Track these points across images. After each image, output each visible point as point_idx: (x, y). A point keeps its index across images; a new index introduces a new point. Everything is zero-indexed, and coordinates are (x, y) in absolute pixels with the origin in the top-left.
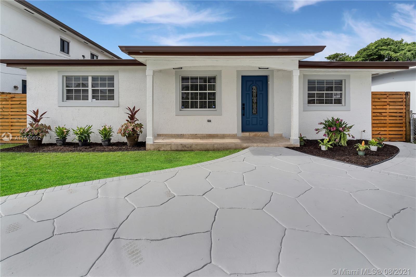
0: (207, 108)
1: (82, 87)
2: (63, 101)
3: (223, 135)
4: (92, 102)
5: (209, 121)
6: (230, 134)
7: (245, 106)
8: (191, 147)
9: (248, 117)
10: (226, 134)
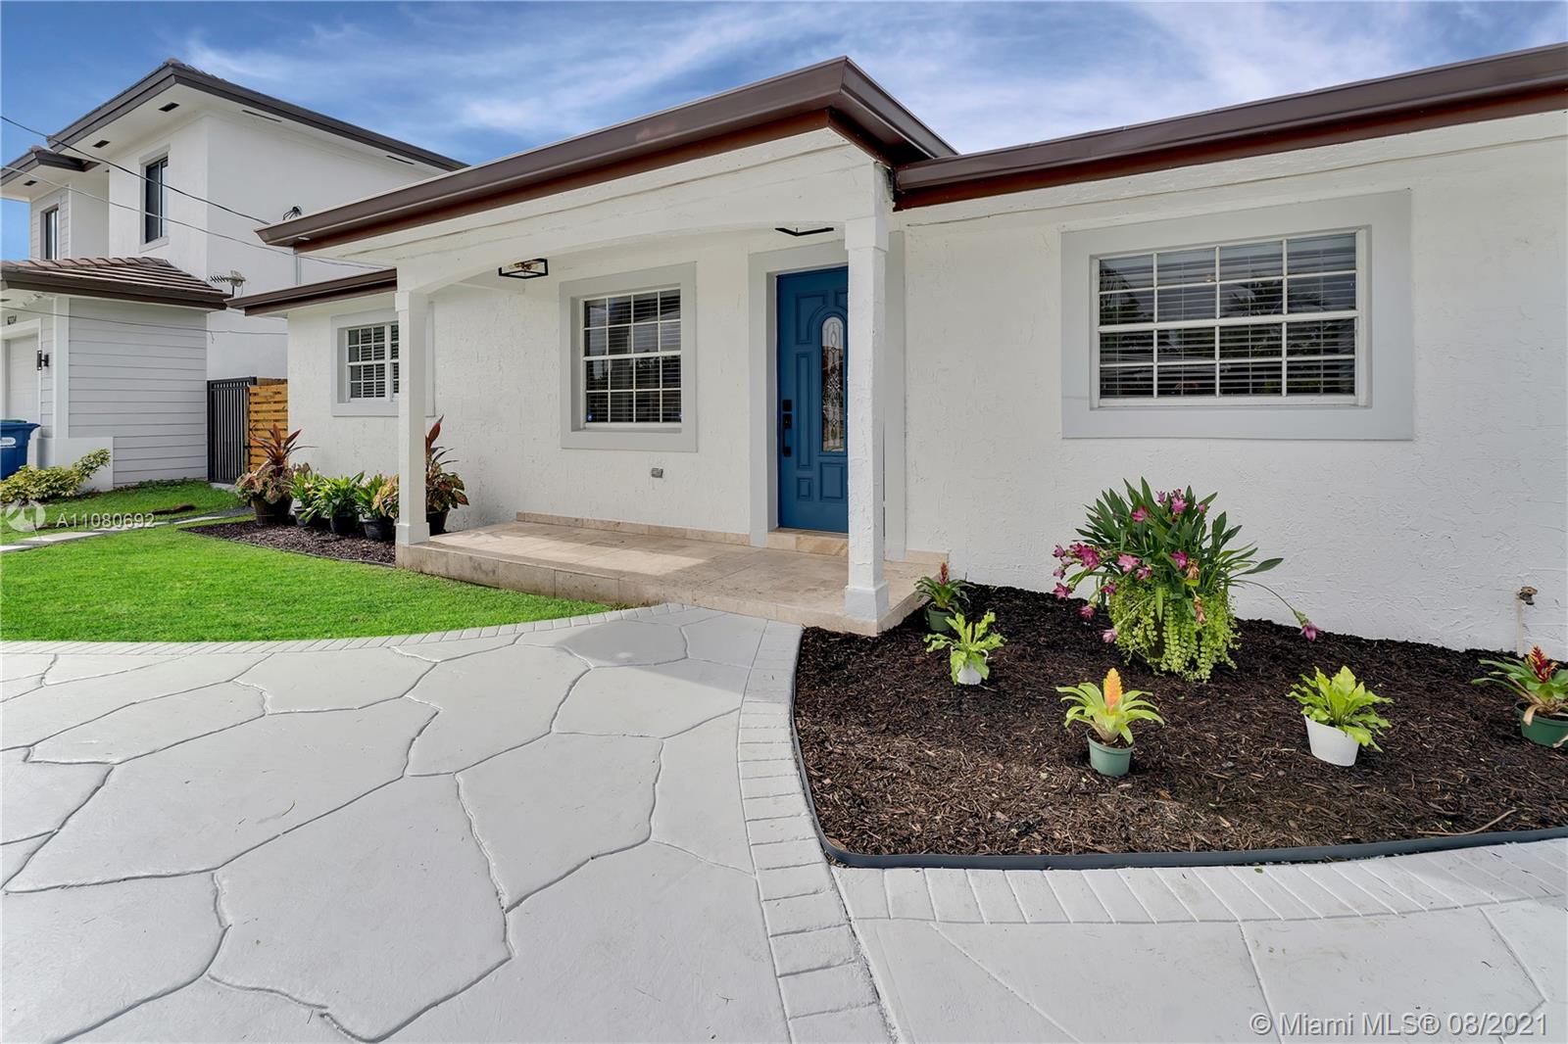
0: (658, 420)
1: (375, 359)
2: (341, 400)
3: (704, 533)
4: (392, 401)
5: (658, 474)
6: (725, 534)
7: (793, 413)
8: (494, 572)
9: (804, 461)
10: (712, 533)
